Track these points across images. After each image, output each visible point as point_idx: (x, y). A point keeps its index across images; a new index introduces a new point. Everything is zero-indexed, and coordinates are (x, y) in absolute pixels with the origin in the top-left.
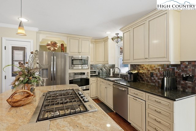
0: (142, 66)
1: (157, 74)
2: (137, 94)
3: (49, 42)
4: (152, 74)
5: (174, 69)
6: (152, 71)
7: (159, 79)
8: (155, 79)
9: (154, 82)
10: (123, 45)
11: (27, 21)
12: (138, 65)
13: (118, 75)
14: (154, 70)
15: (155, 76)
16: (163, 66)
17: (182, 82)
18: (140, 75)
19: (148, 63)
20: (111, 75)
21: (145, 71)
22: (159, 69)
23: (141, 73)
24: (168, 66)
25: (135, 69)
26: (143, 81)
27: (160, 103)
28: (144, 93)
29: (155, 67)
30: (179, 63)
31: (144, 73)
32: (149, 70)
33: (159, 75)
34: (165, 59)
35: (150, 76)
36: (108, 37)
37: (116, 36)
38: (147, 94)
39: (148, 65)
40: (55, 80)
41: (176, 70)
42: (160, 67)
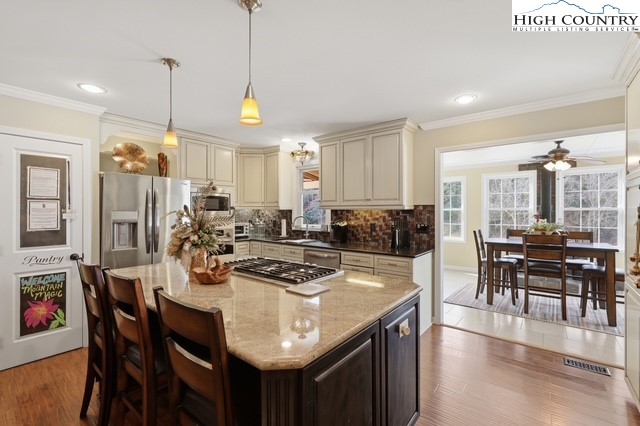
0: (356, 212)
1: (381, 226)
2: (359, 261)
3: (120, 146)
4: (373, 227)
5: (405, 217)
6: (373, 222)
7: (384, 234)
8: (378, 235)
9: (377, 241)
10: (319, 166)
11: (102, 91)
12: (348, 211)
13: (304, 232)
14: (377, 219)
15: (378, 229)
16: (390, 212)
17: (416, 235)
18: (351, 229)
19: (365, 208)
20: (284, 233)
21: (362, 222)
22: (384, 217)
23: (354, 227)
24: (398, 212)
25: (341, 219)
26: (358, 240)
27: (396, 265)
28: (372, 256)
29: (378, 214)
30: (413, 208)
31: (359, 226)
32: (368, 221)
33: (384, 227)
34: (397, 202)
35: (369, 230)
36: (278, 146)
37: (300, 148)
38: (377, 257)
39: (366, 212)
40: (156, 251)
41: (409, 218)
42: (386, 215)
